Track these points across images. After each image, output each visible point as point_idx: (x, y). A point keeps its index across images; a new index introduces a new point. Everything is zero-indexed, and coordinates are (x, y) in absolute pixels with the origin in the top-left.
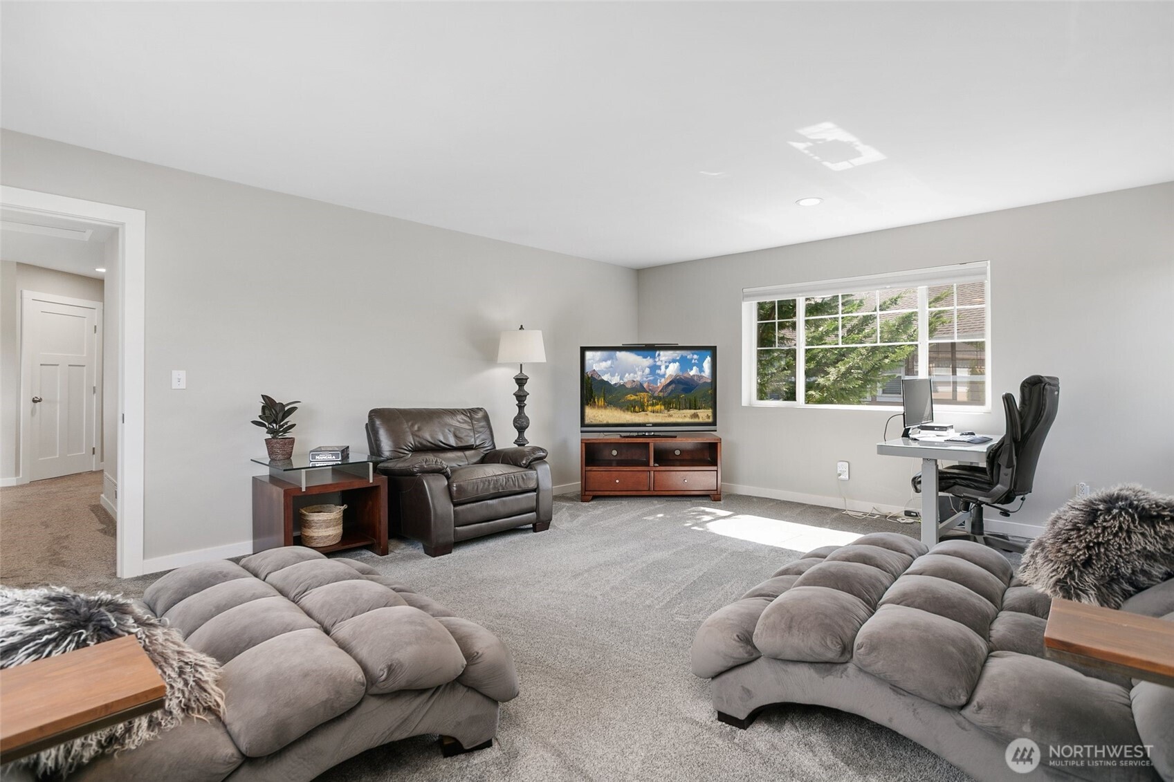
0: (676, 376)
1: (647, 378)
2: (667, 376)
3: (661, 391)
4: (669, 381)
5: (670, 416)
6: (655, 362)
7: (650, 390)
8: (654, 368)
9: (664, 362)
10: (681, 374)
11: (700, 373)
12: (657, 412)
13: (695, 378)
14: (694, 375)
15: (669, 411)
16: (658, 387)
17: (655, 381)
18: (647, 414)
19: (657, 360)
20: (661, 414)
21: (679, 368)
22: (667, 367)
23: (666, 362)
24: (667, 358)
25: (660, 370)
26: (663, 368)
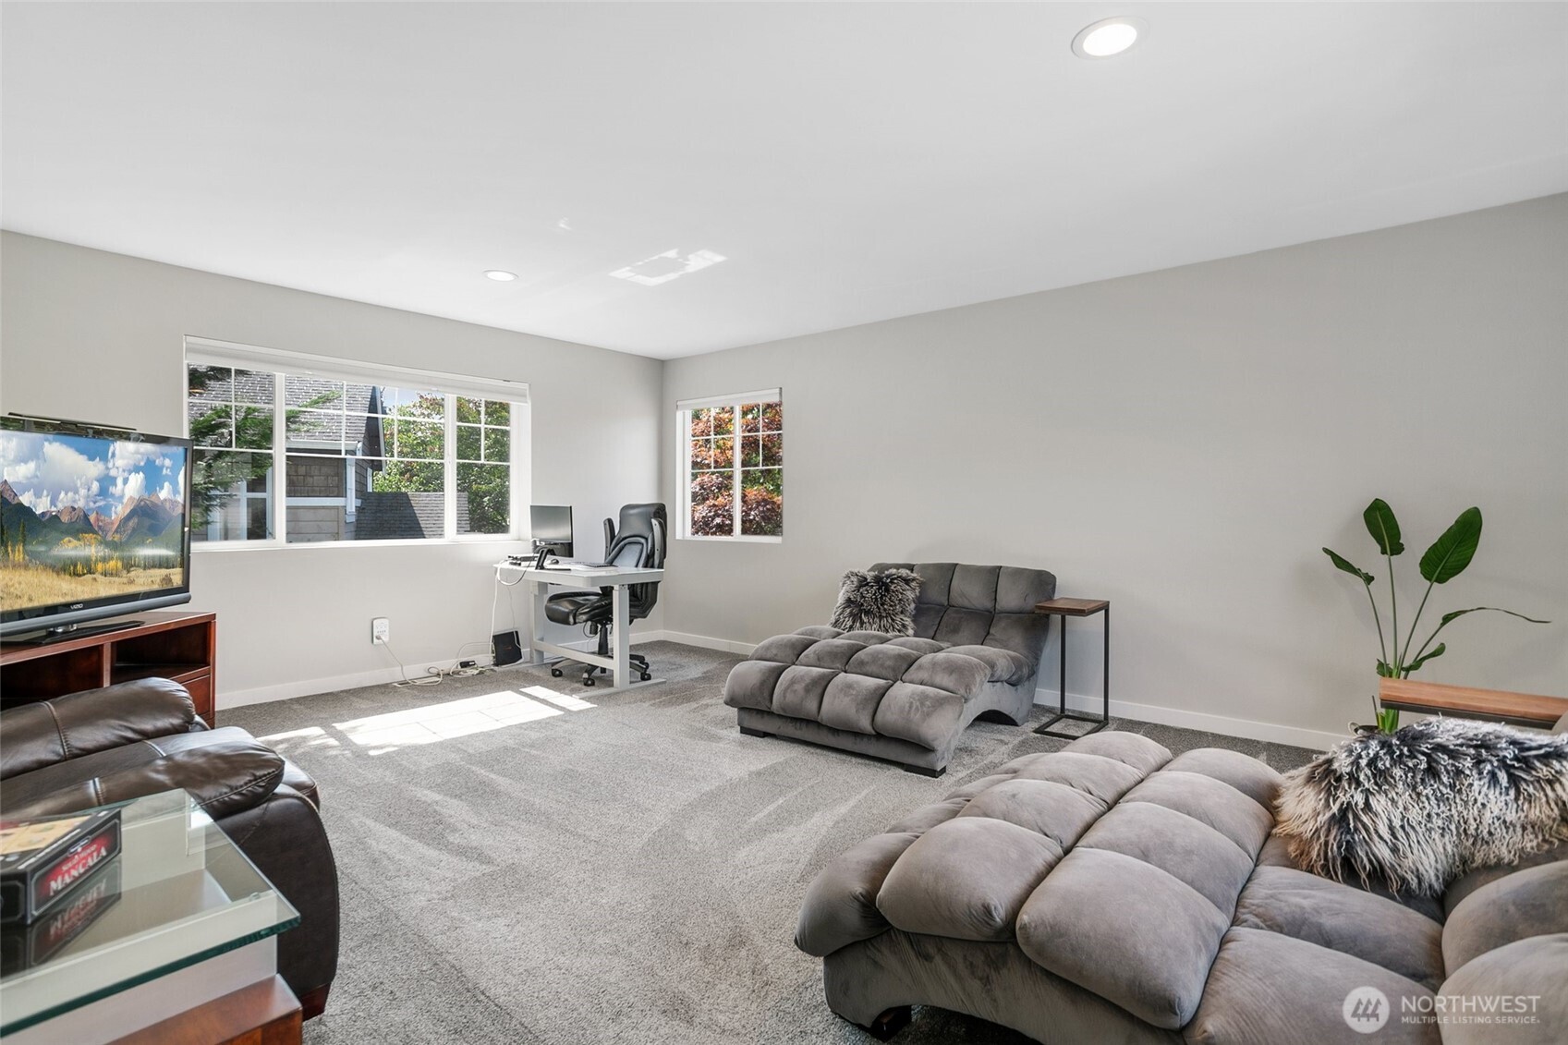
0: (141, 500)
1: (95, 503)
2: (125, 500)
3: (116, 531)
4: (128, 511)
5: (131, 582)
6: (107, 468)
7: (100, 527)
8: (106, 482)
9: (121, 470)
10: (146, 496)
11: (175, 495)
12: (112, 575)
13: (168, 505)
14: (165, 500)
15: (129, 572)
16: (112, 523)
17: (107, 509)
18: (95, 579)
19: (110, 465)
20: (116, 579)
21: (144, 483)
22: (126, 481)
23: (124, 471)
24: (125, 461)
25: (116, 486)
26: (120, 481)
